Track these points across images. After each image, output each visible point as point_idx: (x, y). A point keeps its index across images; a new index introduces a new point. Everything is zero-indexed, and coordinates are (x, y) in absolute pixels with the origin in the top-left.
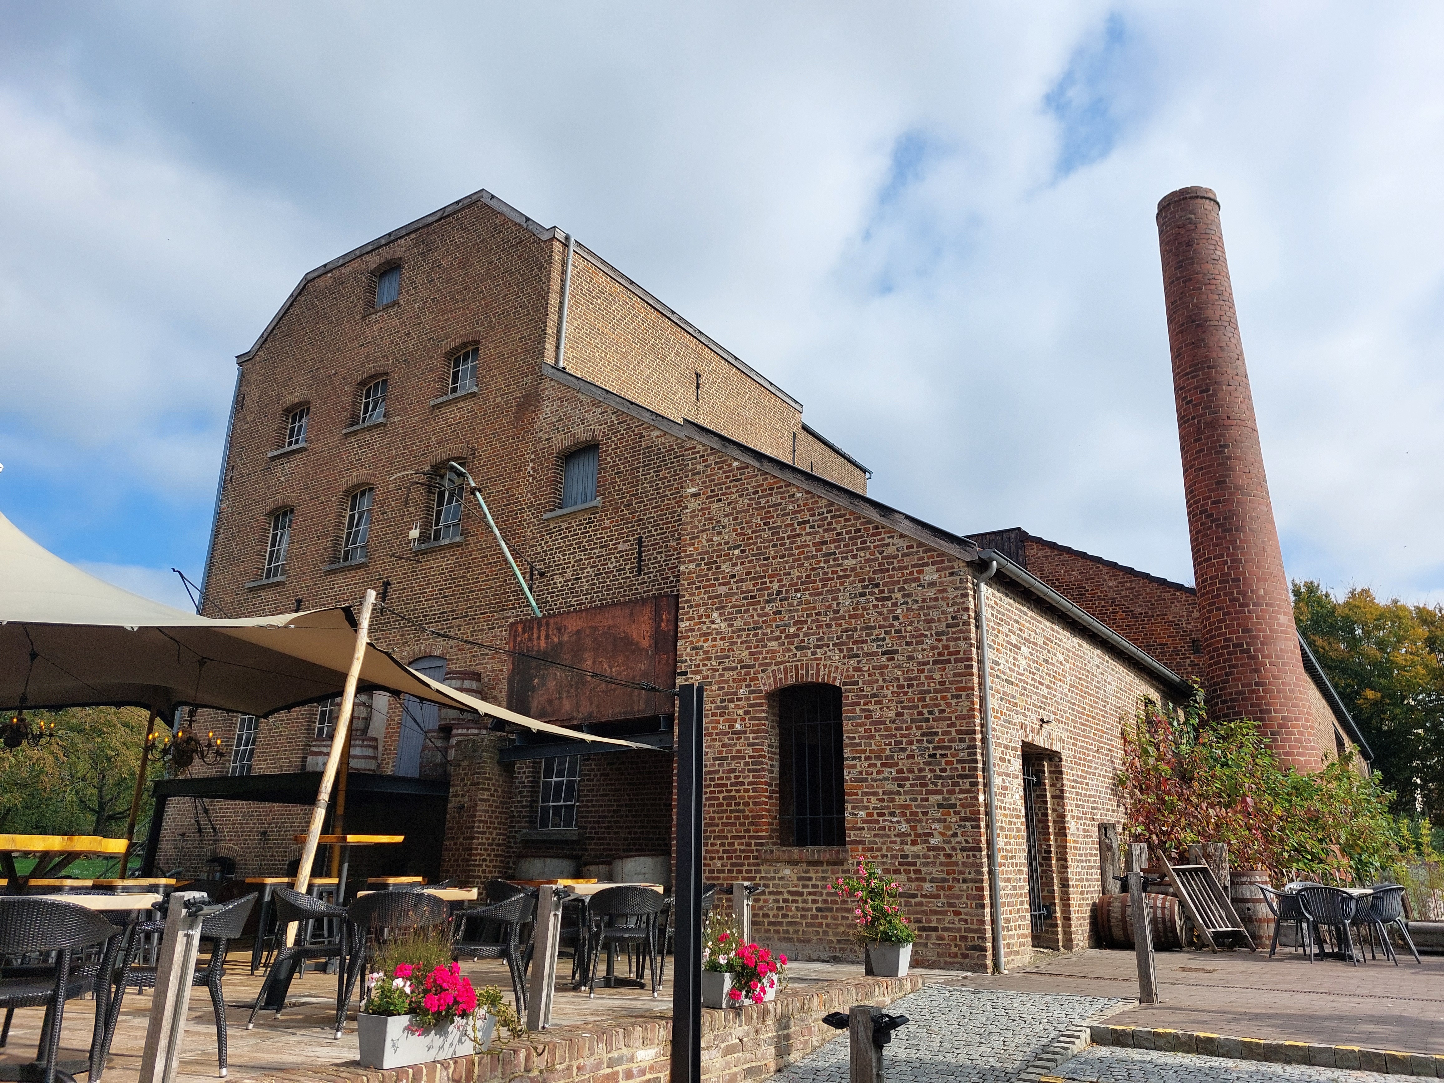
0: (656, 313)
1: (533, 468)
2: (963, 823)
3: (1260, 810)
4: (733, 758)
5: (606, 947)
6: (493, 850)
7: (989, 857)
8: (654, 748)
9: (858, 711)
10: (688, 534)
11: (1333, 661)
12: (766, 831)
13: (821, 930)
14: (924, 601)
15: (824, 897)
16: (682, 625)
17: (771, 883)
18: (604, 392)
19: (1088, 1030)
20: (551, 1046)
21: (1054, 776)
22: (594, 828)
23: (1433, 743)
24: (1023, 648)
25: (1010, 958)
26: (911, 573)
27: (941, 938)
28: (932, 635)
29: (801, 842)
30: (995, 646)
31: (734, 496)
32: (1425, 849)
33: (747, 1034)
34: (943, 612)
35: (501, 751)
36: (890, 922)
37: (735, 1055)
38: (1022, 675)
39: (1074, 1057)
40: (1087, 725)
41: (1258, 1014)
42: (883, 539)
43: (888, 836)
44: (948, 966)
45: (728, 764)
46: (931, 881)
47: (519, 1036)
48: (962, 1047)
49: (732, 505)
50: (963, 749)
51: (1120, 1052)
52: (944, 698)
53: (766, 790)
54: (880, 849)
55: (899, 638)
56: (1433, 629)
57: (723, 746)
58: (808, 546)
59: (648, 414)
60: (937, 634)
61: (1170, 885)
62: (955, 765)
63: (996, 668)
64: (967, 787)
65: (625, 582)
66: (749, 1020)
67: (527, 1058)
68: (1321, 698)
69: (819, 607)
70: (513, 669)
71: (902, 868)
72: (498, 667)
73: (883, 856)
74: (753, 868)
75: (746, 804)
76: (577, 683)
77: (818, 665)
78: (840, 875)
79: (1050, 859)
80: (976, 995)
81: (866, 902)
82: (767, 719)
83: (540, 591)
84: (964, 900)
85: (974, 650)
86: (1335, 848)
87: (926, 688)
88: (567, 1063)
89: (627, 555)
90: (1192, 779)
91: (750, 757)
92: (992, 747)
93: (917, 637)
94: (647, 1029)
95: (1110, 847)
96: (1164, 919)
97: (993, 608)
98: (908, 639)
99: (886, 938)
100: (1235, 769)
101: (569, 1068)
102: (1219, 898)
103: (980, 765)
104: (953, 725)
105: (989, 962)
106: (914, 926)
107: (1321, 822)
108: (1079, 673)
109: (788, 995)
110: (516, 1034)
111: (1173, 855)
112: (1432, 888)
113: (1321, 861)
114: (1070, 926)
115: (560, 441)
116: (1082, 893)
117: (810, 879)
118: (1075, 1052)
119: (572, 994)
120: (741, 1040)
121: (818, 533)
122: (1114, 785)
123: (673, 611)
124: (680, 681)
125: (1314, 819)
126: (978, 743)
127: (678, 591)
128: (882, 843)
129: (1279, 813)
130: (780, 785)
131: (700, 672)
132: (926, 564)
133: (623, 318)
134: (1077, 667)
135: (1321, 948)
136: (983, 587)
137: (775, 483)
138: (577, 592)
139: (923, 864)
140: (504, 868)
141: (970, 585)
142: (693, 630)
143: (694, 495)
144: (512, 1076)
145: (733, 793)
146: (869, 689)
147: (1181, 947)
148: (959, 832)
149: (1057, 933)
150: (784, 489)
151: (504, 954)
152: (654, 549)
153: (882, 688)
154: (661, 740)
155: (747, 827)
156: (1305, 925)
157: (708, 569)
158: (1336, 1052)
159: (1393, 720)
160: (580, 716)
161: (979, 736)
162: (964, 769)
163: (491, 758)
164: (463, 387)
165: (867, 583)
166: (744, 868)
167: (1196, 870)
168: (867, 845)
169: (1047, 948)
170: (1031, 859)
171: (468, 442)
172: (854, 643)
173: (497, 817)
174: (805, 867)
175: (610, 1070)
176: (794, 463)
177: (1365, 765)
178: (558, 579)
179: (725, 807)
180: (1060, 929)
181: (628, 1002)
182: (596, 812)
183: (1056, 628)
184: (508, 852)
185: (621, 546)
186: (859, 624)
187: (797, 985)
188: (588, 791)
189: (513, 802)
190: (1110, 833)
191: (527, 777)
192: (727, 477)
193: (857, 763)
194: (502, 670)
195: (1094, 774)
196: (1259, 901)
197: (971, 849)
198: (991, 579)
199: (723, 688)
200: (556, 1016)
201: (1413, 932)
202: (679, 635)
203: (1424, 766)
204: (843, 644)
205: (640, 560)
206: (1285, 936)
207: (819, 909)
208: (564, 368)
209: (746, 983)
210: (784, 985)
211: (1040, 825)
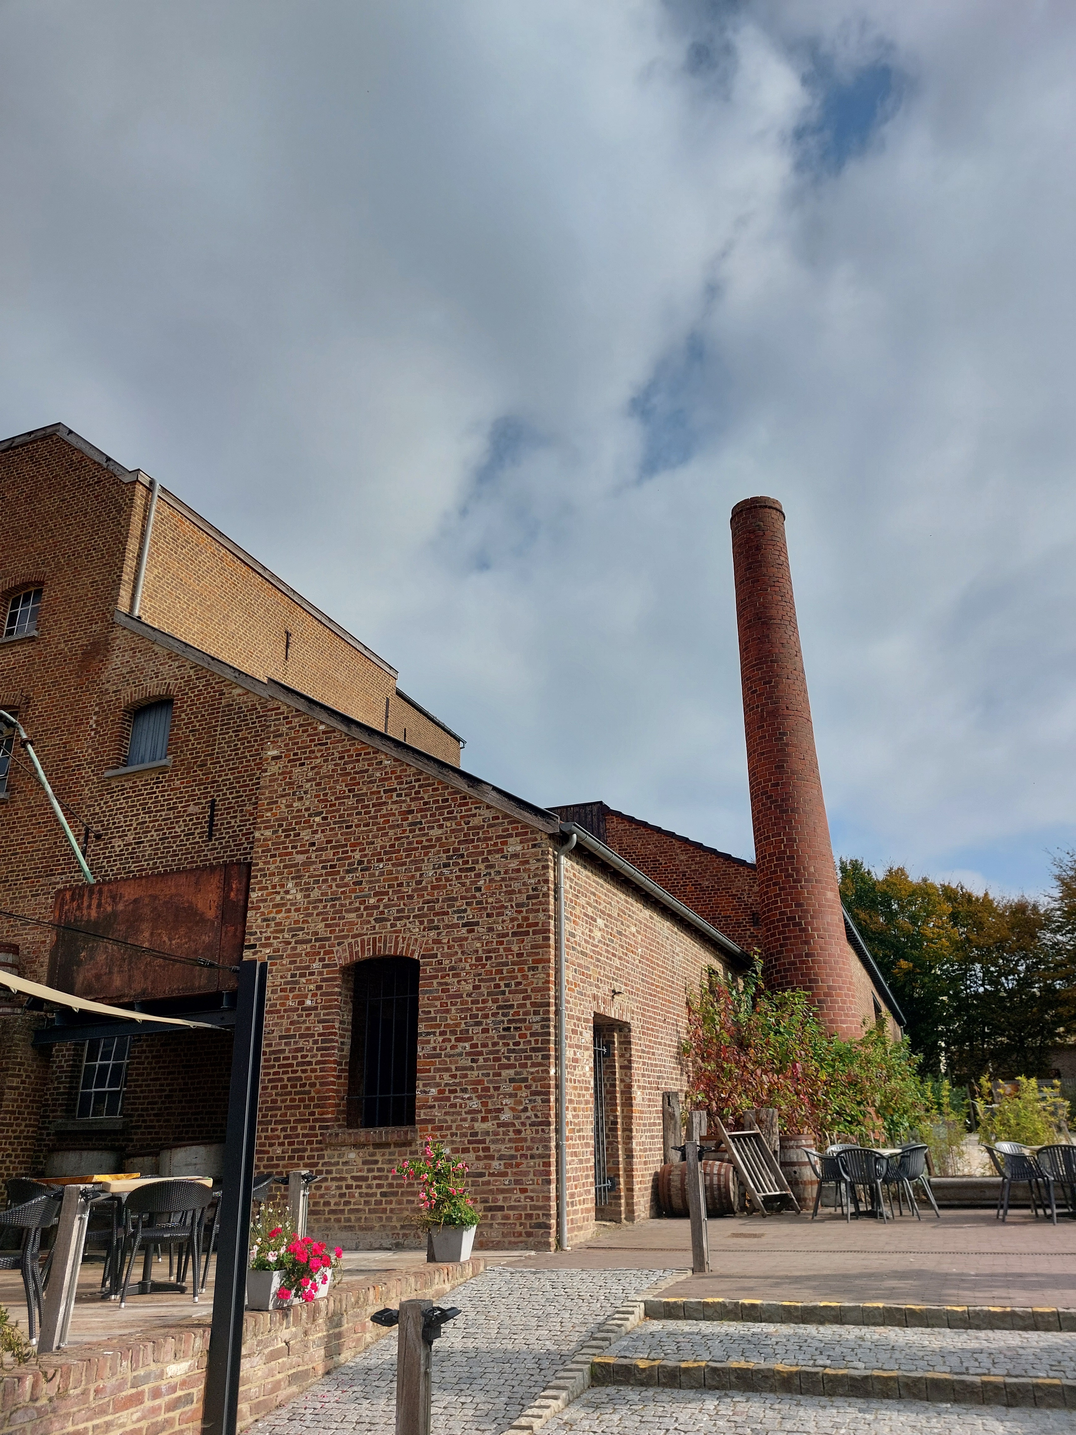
0: (246, 568)
1: (96, 721)
2: (533, 1098)
3: (807, 1075)
4: (301, 1036)
5: (144, 1247)
6: (20, 1144)
7: (557, 1131)
8: (214, 1027)
9: (435, 984)
10: (266, 799)
11: (874, 933)
12: (332, 1113)
13: (384, 1216)
14: (506, 872)
15: (390, 1181)
16: (253, 895)
17: (334, 1168)
18: (183, 645)
19: (642, 1305)
20: (64, 1369)
21: (623, 1046)
22: (142, 1116)
23: (954, 1008)
24: (599, 920)
25: (573, 1235)
26: (496, 844)
27: (507, 1217)
28: (512, 906)
29: (369, 1123)
30: (572, 918)
31: (318, 761)
32: (947, 1109)
33: (295, 1336)
34: (524, 884)
35: (36, 1032)
36: (455, 1204)
37: (280, 1361)
38: (597, 946)
39: (627, 1333)
40: (655, 996)
41: (798, 1277)
42: (470, 810)
43: (459, 1114)
44: (512, 1246)
45: (296, 1043)
46: (500, 1159)
47: (25, 1361)
48: (519, 1331)
49: (316, 770)
50: (537, 1022)
51: (672, 1325)
52: (521, 970)
53: (335, 1070)
54: (449, 1128)
55: (480, 909)
56: (956, 905)
57: (292, 1023)
58: (394, 815)
59: (229, 671)
60: (517, 905)
61: (725, 1151)
62: (529, 1038)
63: (572, 940)
64: (540, 1060)
65: (193, 848)
66: (297, 1321)
67: (35, 1386)
68: (862, 968)
69: (402, 878)
70: (57, 940)
71: (471, 1146)
72: (40, 938)
73: (452, 1135)
74: (316, 1154)
75: (312, 1085)
76: (130, 956)
77: (397, 937)
78: (408, 1157)
79: (615, 1130)
80: (537, 1275)
81: (431, 1184)
82: (340, 994)
83: (95, 855)
84: (531, 1176)
85: (552, 922)
86: (871, 1110)
87: (504, 960)
88: (82, 1387)
89: (198, 818)
90: (749, 1046)
91: (320, 1035)
92: (565, 1019)
93: (498, 908)
94: (180, 1340)
95: (672, 1116)
96: (719, 1185)
97: (571, 880)
98: (489, 911)
99: (450, 1221)
100: (787, 1036)
101: (85, 1392)
102: (769, 1162)
103: (552, 1038)
104: (528, 997)
105: (552, 1240)
106: (480, 1206)
107: (860, 1085)
108: (650, 944)
109: (342, 1290)
110: (22, 1359)
111: (730, 1121)
112: (950, 1145)
113: (859, 1123)
114: (632, 1197)
115: (130, 694)
116: (645, 1163)
117: (376, 1162)
118: (629, 1329)
119: (99, 1304)
120: (287, 1343)
121: (404, 801)
122: (678, 1053)
123: (245, 880)
124: (247, 955)
125: (853, 1083)
126: (552, 1016)
127: (251, 858)
128: (452, 1121)
129: (824, 1078)
130: (350, 1064)
131: (271, 945)
132: (511, 836)
133: (209, 571)
134: (648, 938)
135: (857, 1207)
136: (563, 859)
137: (363, 749)
138: (138, 857)
139: (493, 1142)
140: (33, 1163)
141: (550, 857)
142: (266, 900)
143: (274, 758)
144: (14, 1408)
145: (299, 1074)
146: (448, 962)
147: (734, 1213)
148: (529, 1107)
149: (620, 1205)
150: (372, 755)
151: (19, 1264)
152: (228, 813)
153: (461, 961)
154: (222, 1019)
155: (312, 1109)
156: (843, 1186)
157: (286, 836)
158: (864, 1309)
159: (922, 988)
160: (133, 993)
161: (553, 1009)
162: (536, 1041)
163: (24, 1040)
164: (21, 629)
165: (451, 853)
166: (306, 1154)
167: (749, 1136)
168: (437, 1124)
169: (610, 1221)
170: (597, 1130)
171: (22, 689)
172: (436, 914)
173: (26, 1107)
174: (371, 1150)
175: (134, 1391)
176: (386, 731)
177: (899, 1030)
178: (117, 843)
179: (289, 1089)
180: (623, 1201)
181: (164, 1309)
182: (145, 1098)
183: (630, 900)
184: (40, 1145)
185: (192, 809)
186: (440, 895)
187: (355, 1278)
188: (137, 1075)
189: (48, 1089)
190: (673, 1101)
191: (66, 1061)
192: (311, 741)
193: (432, 1038)
194: (44, 942)
195: (660, 1044)
196: (804, 1164)
197: (540, 1124)
198: (571, 851)
199: (295, 962)
200: (77, 1332)
201: (935, 1187)
202: (250, 905)
203: (948, 1030)
204: (425, 915)
205: (211, 824)
206: (827, 1197)
207: (383, 1194)
208: (139, 617)
209: (296, 1280)
210: (338, 1279)
211: (608, 1096)
